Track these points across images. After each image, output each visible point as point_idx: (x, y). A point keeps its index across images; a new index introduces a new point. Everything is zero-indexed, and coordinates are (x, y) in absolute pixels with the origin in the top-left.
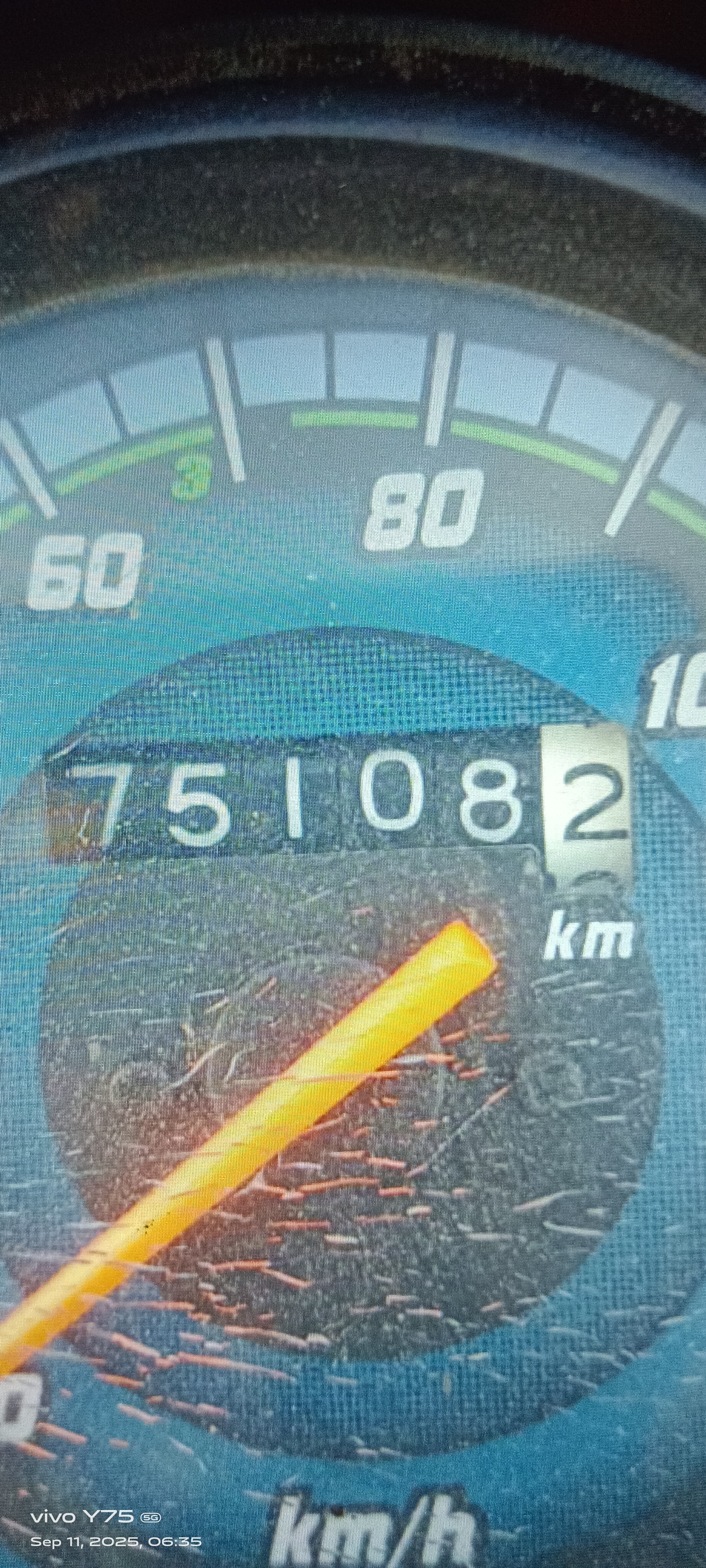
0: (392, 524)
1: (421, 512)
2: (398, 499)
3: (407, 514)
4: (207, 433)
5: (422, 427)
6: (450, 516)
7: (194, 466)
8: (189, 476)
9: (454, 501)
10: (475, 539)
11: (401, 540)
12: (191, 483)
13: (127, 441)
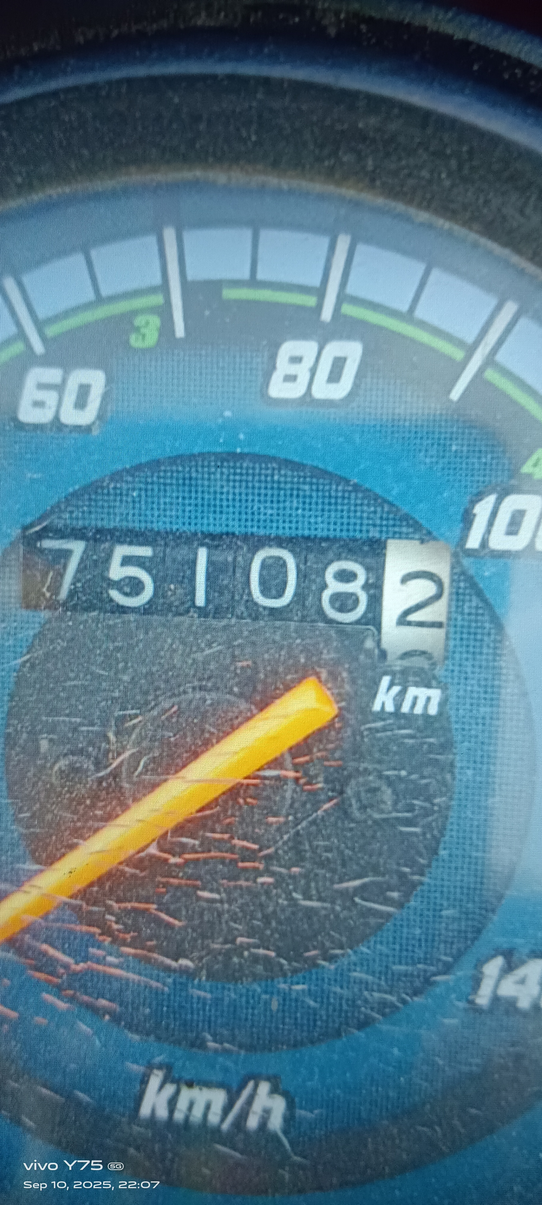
0: (291, 378)
1: (313, 371)
2: (296, 360)
3: (302, 371)
4: (158, 299)
5: (319, 307)
6: (335, 376)
7: (147, 323)
8: (143, 330)
9: (339, 364)
10: (352, 395)
11: (295, 391)
12: (144, 336)
13: (100, 300)
